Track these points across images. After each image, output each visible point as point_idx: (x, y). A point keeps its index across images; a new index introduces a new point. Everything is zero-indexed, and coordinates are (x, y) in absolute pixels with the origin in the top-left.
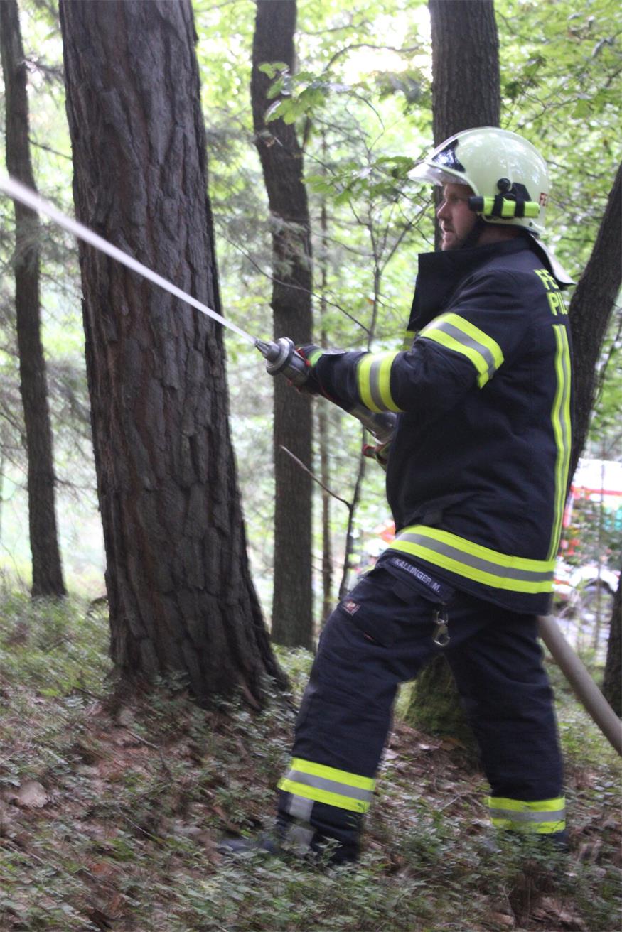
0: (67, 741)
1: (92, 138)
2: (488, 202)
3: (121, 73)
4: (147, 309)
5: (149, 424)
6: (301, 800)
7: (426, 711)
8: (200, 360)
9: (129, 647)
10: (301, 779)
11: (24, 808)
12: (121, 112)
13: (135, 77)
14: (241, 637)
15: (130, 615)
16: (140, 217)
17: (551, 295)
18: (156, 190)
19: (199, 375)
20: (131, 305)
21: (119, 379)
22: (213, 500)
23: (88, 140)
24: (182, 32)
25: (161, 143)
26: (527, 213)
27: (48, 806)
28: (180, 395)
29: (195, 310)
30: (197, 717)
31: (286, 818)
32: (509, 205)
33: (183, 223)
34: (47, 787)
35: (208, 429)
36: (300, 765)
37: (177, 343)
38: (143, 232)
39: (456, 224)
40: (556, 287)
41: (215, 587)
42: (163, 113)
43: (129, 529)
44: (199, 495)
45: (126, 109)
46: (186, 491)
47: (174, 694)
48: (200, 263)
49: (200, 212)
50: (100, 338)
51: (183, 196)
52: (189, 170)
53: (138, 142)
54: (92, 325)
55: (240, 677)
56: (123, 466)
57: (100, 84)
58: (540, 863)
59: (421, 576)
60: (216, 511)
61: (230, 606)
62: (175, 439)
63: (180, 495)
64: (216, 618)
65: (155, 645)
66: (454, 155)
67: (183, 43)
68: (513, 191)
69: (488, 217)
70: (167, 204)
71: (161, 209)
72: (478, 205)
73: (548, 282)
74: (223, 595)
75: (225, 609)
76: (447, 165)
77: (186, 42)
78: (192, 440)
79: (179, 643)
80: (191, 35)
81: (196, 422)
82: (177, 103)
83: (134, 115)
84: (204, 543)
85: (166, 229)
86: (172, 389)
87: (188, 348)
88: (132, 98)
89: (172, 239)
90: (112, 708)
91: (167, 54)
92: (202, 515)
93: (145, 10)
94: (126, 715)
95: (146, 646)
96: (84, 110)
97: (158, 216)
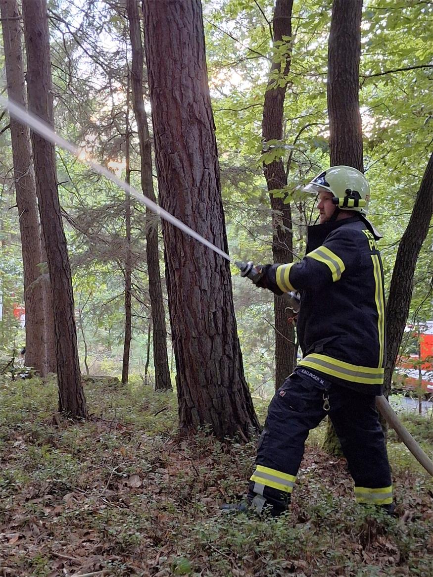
0: (152, 456)
1: (167, 175)
2: (341, 200)
3: (179, 146)
4: (193, 254)
5: (194, 307)
6: (259, 484)
7: (332, 445)
8: (218, 277)
9: (186, 411)
10: (261, 475)
11: (131, 488)
12: (179, 163)
13: (186, 147)
14: (239, 407)
15: (187, 397)
16: (189, 211)
17: (370, 241)
18: (196, 199)
19: (218, 284)
20: (185, 252)
21: (180, 286)
22: (225, 342)
23: (165, 176)
24: (208, 125)
25: (198, 178)
26: (359, 205)
27: (142, 487)
28: (209, 294)
29: (215, 253)
30: (217, 446)
31: (253, 494)
32: (351, 201)
33: (209, 214)
34: (142, 478)
35: (222, 309)
36: (259, 468)
37: (207, 269)
38: (190, 218)
39: (326, 211)
40: (373, 237)
41: (227, 383)
42: (199, 163)
43: (186, 355)
44: (218, 340)
45: (181, 161)
46: (212, 338)
47: (208, 435)
48: (217, 232)
49: (217, 208)
50: (172, 268)
51: (209, 201)
52: (211, 189)
53: (187, 177)
54: (168, 261)
55: (239, 427)
56: (183, 327)
57: (170, 151)
58: (375, 519)
59: (315, 377)
60: (226, 347)
61: (234, 393)
62: (206, 314)
63: (209, 340)
64: (227, 398)
65: (198, 411)
66: (324, 179)
67: (208, 130)
68: (353, 194)
69: (341, 207)
70: (201, 205)
71: (198, 207)
72: (336, 202)
73: (369, 235)
74: (230, 387)
75: (231, 394)
76: (321, 184)
77: (210, 129)
78: (214, 314)
79: (210, 410)
80: (212, 126)
81: (216, 305)
82: (205, 158)
83: (186, 164)
84: (221, 362)
85: (201, 217)
86: (205, 290)
87: (212, 271)
88: (185, 157)
89: (204, 221)
90: (178, 441)
91: (201, 136)
92: (220, 350)
93: (190, 116)
94: (184, 445)
95: (194, 412)
96: (163, 163)
97: (197, 210)
